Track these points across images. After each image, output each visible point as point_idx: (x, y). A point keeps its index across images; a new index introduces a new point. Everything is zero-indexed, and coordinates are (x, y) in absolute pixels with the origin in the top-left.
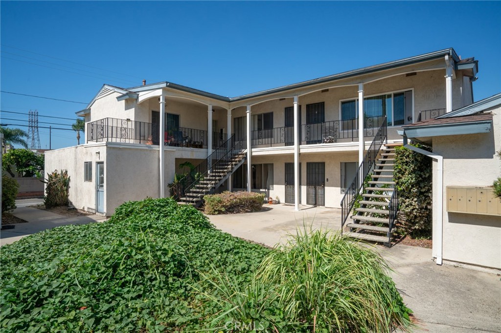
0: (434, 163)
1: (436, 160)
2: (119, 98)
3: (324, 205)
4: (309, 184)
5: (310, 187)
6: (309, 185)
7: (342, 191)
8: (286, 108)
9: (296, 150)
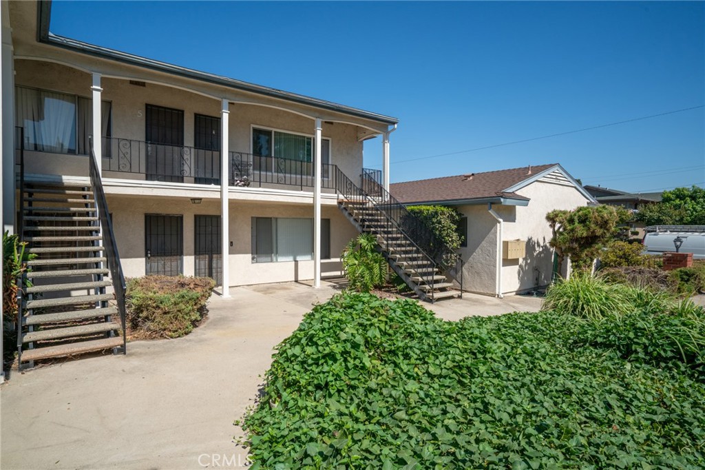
1: (500, 222)
4: (197, 252)
5: (201, 256)
6: (199, 254)
7: (253, 259)
8: (147, 105)
9: (227, 193)
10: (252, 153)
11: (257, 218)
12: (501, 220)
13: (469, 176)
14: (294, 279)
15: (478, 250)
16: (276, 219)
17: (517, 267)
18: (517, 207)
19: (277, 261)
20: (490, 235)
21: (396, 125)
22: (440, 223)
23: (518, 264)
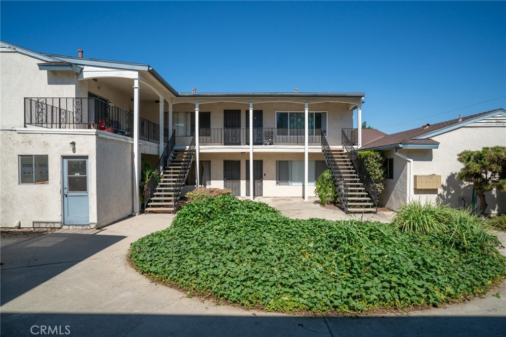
0: (408, 163)
1: (410, 162)
2: (41, 66)
3: (262, 196)
7: (277, 183)
8: (225, 111)
9: (251, 149)
10: (276, 127)
11: (280, 161)
12: (411, 160)
13: (425, 127)
14: (302, 196)
15: (398, 182)
16: (291, 161)
17: (436, 196)
18: (433, 150)
19: (291, 185)
20: (404, 171)
21: (363, 98)
22: (368, 162)
23: (437, 193)
